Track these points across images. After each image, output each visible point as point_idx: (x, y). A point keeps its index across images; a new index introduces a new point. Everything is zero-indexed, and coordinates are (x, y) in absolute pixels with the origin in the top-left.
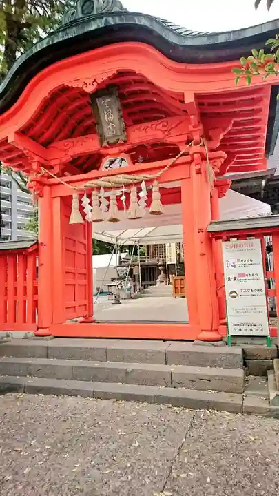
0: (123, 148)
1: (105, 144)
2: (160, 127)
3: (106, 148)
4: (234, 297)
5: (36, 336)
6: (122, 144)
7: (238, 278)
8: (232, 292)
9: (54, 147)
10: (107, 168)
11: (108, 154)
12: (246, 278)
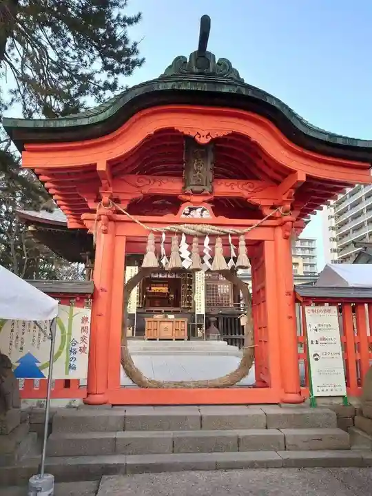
0: (207, 198)
1: (188, 190)
2: (246, 187)
3: (188, 194)
4: (317, 359)
5: (86, 403)
6: (206, 195)
7: (319, 342)
8: (315, 355)
9: (123, 180)
10: (187, 214)
11: (188, 201)
12: (326, 341)
